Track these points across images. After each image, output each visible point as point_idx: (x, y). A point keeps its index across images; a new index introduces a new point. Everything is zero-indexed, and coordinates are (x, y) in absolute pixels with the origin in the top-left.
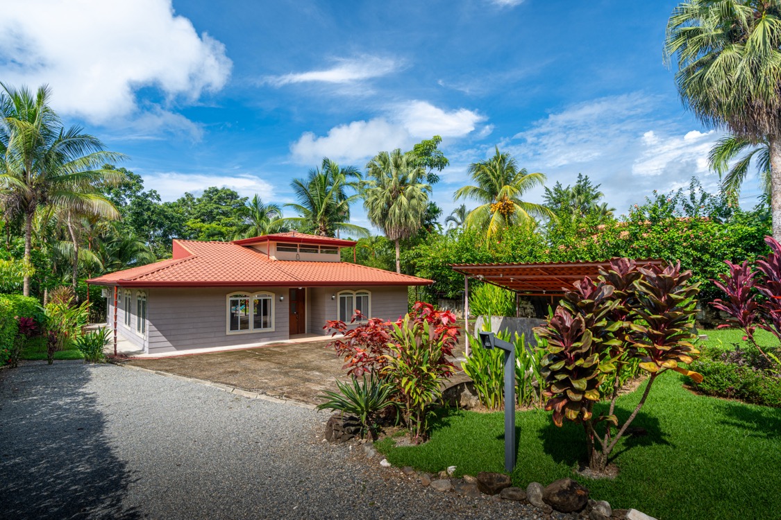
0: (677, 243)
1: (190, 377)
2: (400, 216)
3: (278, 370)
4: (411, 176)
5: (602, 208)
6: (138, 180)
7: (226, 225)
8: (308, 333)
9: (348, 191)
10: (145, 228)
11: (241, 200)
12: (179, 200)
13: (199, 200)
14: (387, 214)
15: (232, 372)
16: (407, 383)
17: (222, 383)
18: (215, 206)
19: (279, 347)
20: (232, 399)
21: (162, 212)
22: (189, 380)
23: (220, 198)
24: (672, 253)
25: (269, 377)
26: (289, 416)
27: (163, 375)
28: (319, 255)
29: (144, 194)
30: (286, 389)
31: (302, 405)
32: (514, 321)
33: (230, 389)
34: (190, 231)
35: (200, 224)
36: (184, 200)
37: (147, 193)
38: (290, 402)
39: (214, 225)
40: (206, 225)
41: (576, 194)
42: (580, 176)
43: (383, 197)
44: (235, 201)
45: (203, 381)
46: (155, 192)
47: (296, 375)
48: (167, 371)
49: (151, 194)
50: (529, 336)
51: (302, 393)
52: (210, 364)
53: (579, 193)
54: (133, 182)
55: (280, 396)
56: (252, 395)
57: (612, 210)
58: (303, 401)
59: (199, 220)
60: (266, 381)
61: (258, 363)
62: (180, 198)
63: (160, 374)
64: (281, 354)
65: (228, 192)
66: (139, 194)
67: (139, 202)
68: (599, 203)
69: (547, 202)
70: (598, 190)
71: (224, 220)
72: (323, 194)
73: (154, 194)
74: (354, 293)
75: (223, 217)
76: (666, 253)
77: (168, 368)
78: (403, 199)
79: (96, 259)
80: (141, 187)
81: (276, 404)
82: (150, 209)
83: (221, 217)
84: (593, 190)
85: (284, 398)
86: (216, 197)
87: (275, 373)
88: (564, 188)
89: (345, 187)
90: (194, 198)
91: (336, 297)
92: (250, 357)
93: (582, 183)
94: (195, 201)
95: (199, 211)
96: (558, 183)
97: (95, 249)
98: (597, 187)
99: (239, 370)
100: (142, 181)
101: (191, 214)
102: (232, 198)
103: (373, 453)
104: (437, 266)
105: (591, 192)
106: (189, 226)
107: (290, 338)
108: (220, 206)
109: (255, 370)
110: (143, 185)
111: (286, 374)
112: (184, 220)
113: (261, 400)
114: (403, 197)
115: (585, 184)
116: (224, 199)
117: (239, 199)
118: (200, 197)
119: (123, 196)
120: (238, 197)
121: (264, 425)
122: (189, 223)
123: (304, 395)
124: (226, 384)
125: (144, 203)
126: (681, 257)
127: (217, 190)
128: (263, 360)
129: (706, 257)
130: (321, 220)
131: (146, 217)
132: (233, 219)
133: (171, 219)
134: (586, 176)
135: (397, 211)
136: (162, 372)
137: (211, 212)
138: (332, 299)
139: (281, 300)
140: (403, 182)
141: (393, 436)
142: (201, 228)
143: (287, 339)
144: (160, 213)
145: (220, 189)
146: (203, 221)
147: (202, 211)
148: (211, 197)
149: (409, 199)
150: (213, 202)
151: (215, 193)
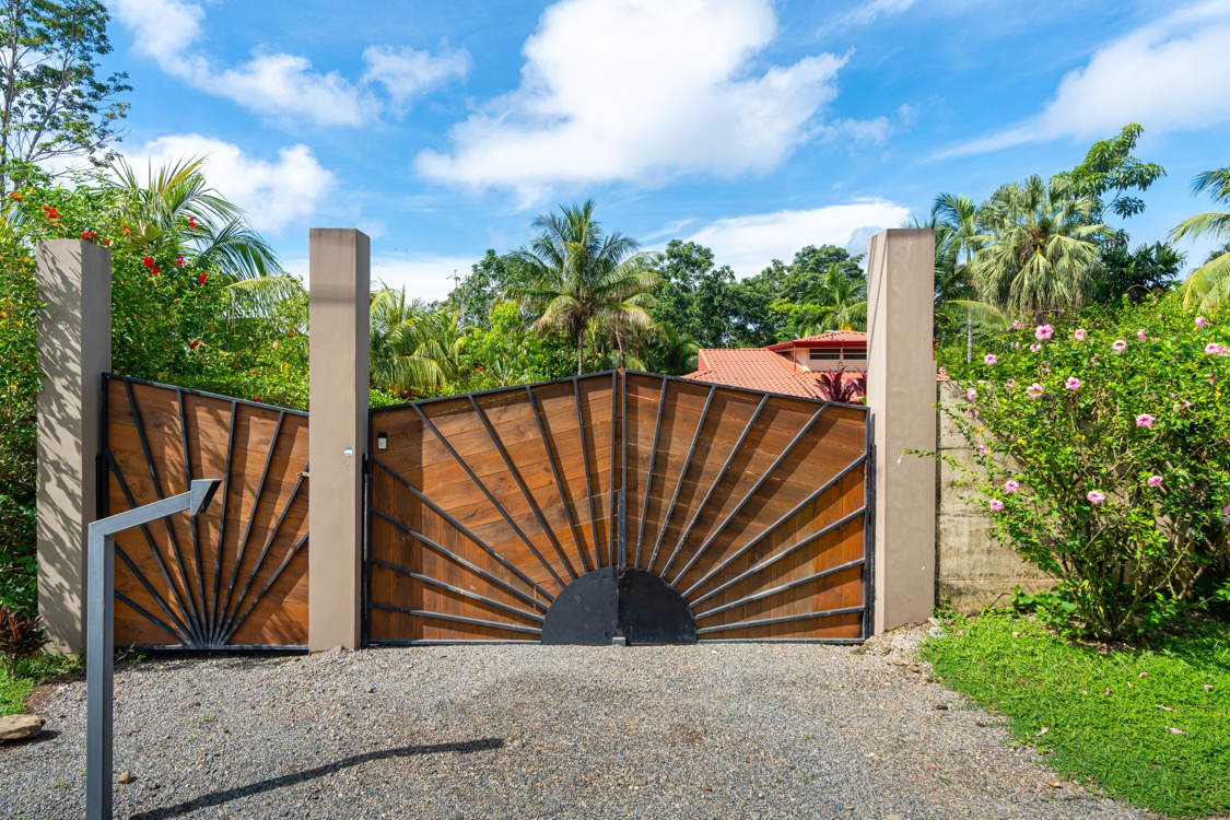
2: (1033, 290)
4: (1059, 220)
6: (709, 255)
10: (716, 318)
11: (852, 260)
12: (763, 273)
13: (789, 269)
18: (810, 275)
21: (735, 295)
23: (819, 262)
29: (714, 272)
34: (774, 317)
35: (786, 306)
36: (769, 271)
37: (718, 270)
39: (807, 304)
40: (796, 306)
44: (843, 263)
46: (728, 268)
49: (723, 272)
54: (703, 258)
59: (787, 299)
62: (764, 269)
65: (831, 251)
66: (709, 273)
67: (707, 285)
73: (726, 271)
80: (711, 264)
82: (722, 292)
86: (813, 261)
90: (783, 267)
94: (784, 270)
95: (788, 286)
100: (712, 256)
101: (776, 292)
102: (838, 259)
106: (772, 310)
108: (818, 274)
110: (712, 260)
112: (766, 302)
114: (1040, 256)
116: (826, 262)
117: (848, 259)
118: (790, 264)
120: (848, 256)
122: (774, 305)
125: (713, 285)
127: (814, 251)
131: (716, 304)
133: (747, 302)
137: (805, 284)
140: (1045, 229)
142: (789, 310)
144: (733, 296)
145: (818, 247)
146: (793, 300)
147: (791, 285)
148: (805, 263)
149: (1052, 260)
150: (807, 269)
151: (812, 254)
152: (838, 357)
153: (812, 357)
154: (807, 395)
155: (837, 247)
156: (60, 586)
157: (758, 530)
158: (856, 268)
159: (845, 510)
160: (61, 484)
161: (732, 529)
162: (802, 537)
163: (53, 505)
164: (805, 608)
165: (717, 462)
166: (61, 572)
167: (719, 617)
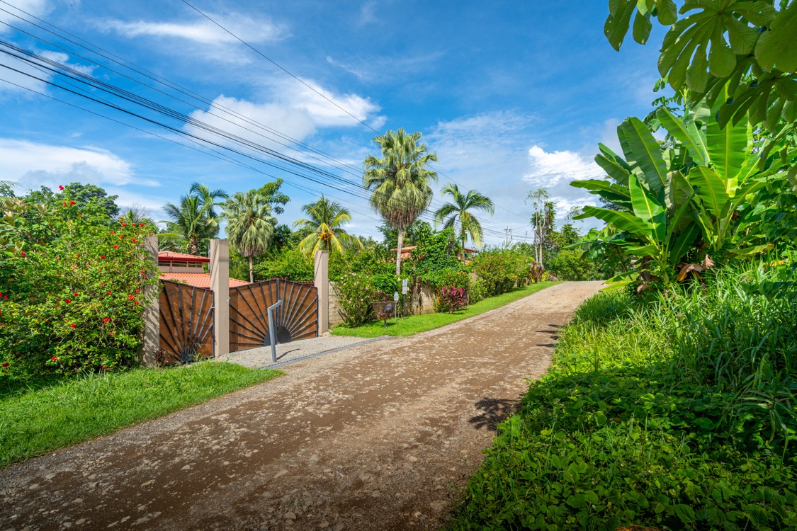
2: (251, 240)
4: (259, 212)
9: (218, 210)
11: (109, 197)
12: (33, 194)
13: (58, 196)
14: (241, 238)
23: (84, 195)
28: (187, 269)
36: (39, 194)
43: (238, 226)
44: (103, 198)
62: (34, 191)
65: (94, 189)
72: (193, 215)
78: (253, 228)
86: (80, 193)
89: (215, 206)
90: (52, 193)
94: (53, 196)
102: (99, 195)
108: (84, 204)
114: (253, 226)
116: (90, 196)
117: (106, 197)
118: (60, 192)
120: (106, 194)
130: (192, 236)
135: (248, 237)
140: (254, 215)
148: (73, 193)
149: (258, 229)
150: (76, 198)
151: (79, 189)
152: (169, 265)
155: (98, 187)
156: (153, 346)
157: (301, 315)
158: (113, 203)
159: (314, 310)
160: (153, 314)
161: (297, 315)
162: (307, 316)
163: (150, 321)
164: (307, 332)
165: (294, 301)
166: (153, 342)
167: (294, 336)
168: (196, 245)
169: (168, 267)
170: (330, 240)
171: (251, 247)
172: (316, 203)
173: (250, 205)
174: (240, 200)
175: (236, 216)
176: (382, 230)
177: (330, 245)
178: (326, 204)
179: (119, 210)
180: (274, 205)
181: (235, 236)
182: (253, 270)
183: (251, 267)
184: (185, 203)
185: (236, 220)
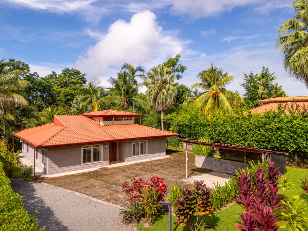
0: (284, 129)
1: (70, 190)
2: (163, 100)
3: (105, 186)
4: (168, 79)
5: (275, 86)
6: (27, 67)
7: (75, 89)
8: (118, 160)
9: (138, 80)
10: (32, 92)
11: (82, 75)
12: (48, 75)
13: (59, 76)
14: (156, 98)
15: (86, 187)
16: (146, 208)
17: (83, 193)
18: (68, 79)
19: (105, 170)
20: (88, 202)
21: (40, 84)
22: (69, 191)
23: (71, 74)
24: (282, 132)
25: (102, 190)
26: (110, 212)
27: (58, 188)
28: (123, 122)
29: (30, 74)
30: (109, 197)
31: (115, 205)
32: (212, 159)
33: (87, 196)
34: (55, 93)
35: (60, 89)
36: (51, 75)
37: (32, 73)
38: (110, 204)
39: (68, 89)
40: (63, 89)
41: (261, 78)
42: (264, 68)
43: (154, 90)
44: (79, 76)
45: (75, 192)
46: (36, 73)
47: (113, 189)
48: (59, 186)
49: (34, 74)
50: (218, 167)
51: (115, 199)
52: (76, 182)
53: (263, 77)
55: (107, 200)
56: (96, 200)
57: (280, 87)
58: (115, 203)
59: (60, 87)
60: (101, 192)
61: (97, 181)
62: (49, 74)
63: (57, 188)
64: (106, 175)
65: (75, 71)
66: (28, 74)
67: (28, 79)
68: (274, 83)
69: (246, 82)
70: (274, 76)
71: (73, 86)
73: (36, 74)
74: (140, 141)
75: (73, 85)
76: (279, 132)
77: (59, 184)
78: (164, 91)
79: (13, 119)
80: (29, 71)
81: (105, 205)
82: (34, 82)
83: (71, 85)
84: (271, 76)
85: (108, 202)
86: (69, 73)
87: (104, 187)
88: (254, 75)
90: (56, 75)
91: (131, 144)
92: (93, 178)
93: (265, 72)
94: (57, 76)
95: (60, 82)
96: (251, 72)
97: (12, 113)
98: (273, 74)
99: (89, 186)
100: (29, 67)
101: (55, 83)
102: (77, 74)
103: (136, 229)
104: (180, 125)
105: (270, 77)
106: (54, 90)
107: (110, 164)
108: (70, 79)
109: (95, 186)
110: (29, 69)
111: (108, 188)
112: (52, 87)
113: (99, 203)
115: (266, 73)
116: (73, 75)
117: (81, 75)
118: (60, 74)
119: (20, 75)
120: (80, 73)
121: (102, 215)
122: (54, 88)
123: (116, 200)
124: (85, 194)
125: (31, 79)
126: (286, 135)
127: (69, 70)
128: (98, 180)
129: (296, 136)
131: (32, 87)
132: (78, 86)
133: (45, 87)
134: (267, 68)
135: (161, 97)
136: (57, 187)
137: (66, 82)
138: (129, 145)
139: (105, 148)
140: (165, 82)
141: (143, 223)
143: (108, 165)
144: (39, 84)
145: (70, 69)
146: (62, 87)
147: (61, 82)
148: (66, 74)
149: (167, 91)
150: (67, 76)
151: (68, 71)
152: (112, 120)
153: (104, 120)
154: (113, 139)
155: (77, 70)
158: (84, 78)
168: (126, 102)
169: (112, 121)
170: (218, 97)
171: (163, 105)
172: (207, 70)
173: (162, 75)
174: (155, 72)
175: (153, 83)
176: (244, 86)
177: (218, 100)
178: (215, 71)
179: (86, 81)
180: (176, 74)
181: (152, 97)
182: (164, 120)
183: (162, 118)
184: (120, 76)
185: (153, 86)
